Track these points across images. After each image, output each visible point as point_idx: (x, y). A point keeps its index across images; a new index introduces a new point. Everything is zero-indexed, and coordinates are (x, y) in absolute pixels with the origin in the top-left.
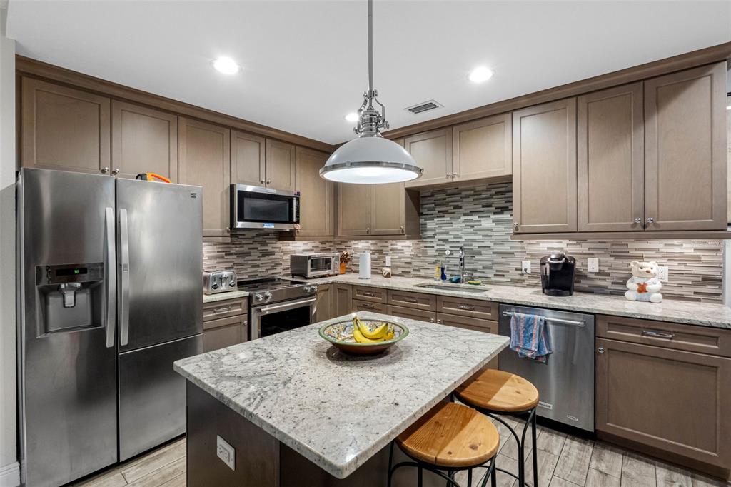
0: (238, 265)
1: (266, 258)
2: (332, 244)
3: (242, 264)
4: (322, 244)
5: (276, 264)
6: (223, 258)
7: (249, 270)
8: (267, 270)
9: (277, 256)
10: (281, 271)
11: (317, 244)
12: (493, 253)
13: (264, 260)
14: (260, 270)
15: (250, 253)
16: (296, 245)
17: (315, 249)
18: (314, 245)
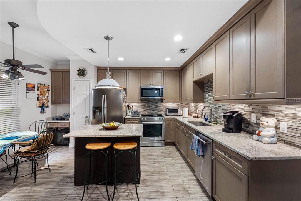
0: (148, 109)
1: (158, 108)
2: (187, 104)
3: (149, 109)
4: (181, 104)
5: (161, 110)
6: (143, 107)
7: (151, 111)
8: (158, 112)
9: (162, 107)
10: (163, 112)
11: (179, 104)
12: (222, 110)
13: (157, 108)
14: (155, 112)
15: (152, 106)
16: (169, 104)
17: (178, 106)
18: (177, 104)
